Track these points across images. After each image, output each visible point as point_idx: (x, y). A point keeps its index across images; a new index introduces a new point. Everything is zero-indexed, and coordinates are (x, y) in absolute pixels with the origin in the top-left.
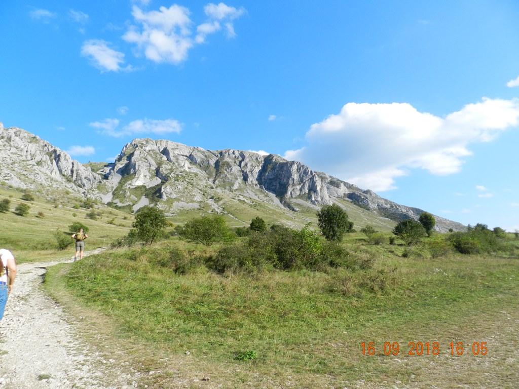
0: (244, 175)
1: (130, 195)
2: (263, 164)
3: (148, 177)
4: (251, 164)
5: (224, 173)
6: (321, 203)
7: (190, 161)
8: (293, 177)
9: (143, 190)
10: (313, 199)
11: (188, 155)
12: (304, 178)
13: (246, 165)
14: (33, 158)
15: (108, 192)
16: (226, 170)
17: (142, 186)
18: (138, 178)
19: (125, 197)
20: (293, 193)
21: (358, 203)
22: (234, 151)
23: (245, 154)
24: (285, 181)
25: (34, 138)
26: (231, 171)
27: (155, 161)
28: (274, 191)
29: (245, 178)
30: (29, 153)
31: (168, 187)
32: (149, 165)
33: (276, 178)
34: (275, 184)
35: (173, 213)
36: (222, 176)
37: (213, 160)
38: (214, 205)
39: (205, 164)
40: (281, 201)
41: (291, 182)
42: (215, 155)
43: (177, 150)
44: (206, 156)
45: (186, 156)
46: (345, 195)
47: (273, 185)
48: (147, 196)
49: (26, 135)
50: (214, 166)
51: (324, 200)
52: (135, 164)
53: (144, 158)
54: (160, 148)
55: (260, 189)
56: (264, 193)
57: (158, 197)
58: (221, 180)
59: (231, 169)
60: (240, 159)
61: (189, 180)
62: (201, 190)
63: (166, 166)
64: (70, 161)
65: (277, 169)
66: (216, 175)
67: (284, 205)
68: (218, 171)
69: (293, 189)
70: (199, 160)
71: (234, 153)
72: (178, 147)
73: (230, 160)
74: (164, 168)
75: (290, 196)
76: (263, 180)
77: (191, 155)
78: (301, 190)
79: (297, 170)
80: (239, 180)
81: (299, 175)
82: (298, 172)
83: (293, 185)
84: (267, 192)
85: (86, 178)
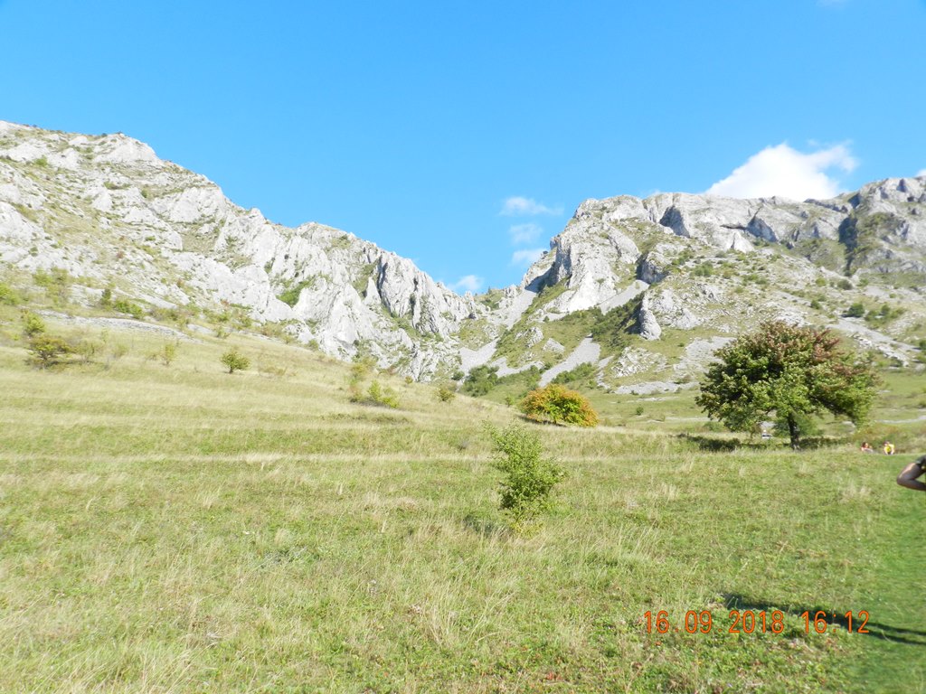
1: (544, 340)
3: (609, 283)
5: (880, 248)
7: (753, 238)
9: (591, 320)
11: (745, 223)
14: (300, 272)
15: (486, 341)
16: (885, 239)
17: (590, 310)
18: (576, 289)
19: (527, 346)
22: (902, 183)
25: (344, 238)
26: (904, 240)
27: (636, 240)
30: (291, 261)
31: (666, 293)
32: (615, 251)
35: (685, 381)
36: (871, 258)
37: (831, 220)
38: (867, 335)
39: (806, 236)
42: (836, 209)
43: (710, 214)
44: (803, 216)
45: (740, 227)
48: (597, 335)
49: (326, 234)
50: (836, 238)
52: (569, 251)
53: (602, 236)
54: (655, 211)
57: (630, 330)
58: (869, 271)
59: (905, 233)
61: (749, 271)
63: (668, 246)
64: (409, 276)
66: (850, 260)
68: (855, 245)
70: (781, 232)
71: (902, 187)
72: (713, 206)
73: (892, 209)
74: (660, 250)
77: (753, 222)
85: (445, 315)
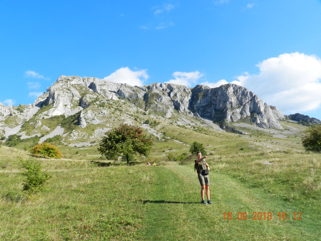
0: (176, 104)
1: (42, 126)
2: (192, 94)
3: (69, 106)
4: (180, 94)
5: (154, 103)
6: (268, 125)
7: (118, 96)
8: (230, 100)
9: (61, 119)
10: (259, 122)
11: (116, 91)
12: (243, 100)
13: (176, 95)
15: (17, 125)
16: (156, 101)
17: (61, 116)
18: (56, 107)
19: (34, 128)
20: (233, 117)
21: (308, 123)
22: (161, 84)
23: (172, 86)
24: (221, 105)
26: (161, 101)
27: (80, 92)
28: (210, 118)
29: (177, 107)
31: (89, 112)
32: (71, 95)
33: (210, 104)
34: (209, 111)
35: (94, 142)
36: (152, 106)
37: (142, 93)
38: (150, 130)
39: (134, 97)
40: (221, 127)
41: (228, 106)
42: (143, 90)
43: (105, 86)
44: (134, 91)
45: (114, 92)
46: (286, 117)
47: (207, 112)
48: (63, 125)
50: (143, 99)
51: (271, 122)
52: (54, 93)
53: (67, 89)
54: (87, 83)
55: (195, 117)
56: (199, 121)
57: (75, 124)
58: (151, 110)
59: (161, 99)
60: (168, 91)
61: (117, 107)
62: (132, 116)
63: (90, 95)
65: (210, 96)
66: (146, 106)
67: (226, 130)
68: (148, 102)
69: (233, 113)
70: (127, 95)
71: (161, 86)
72: (106, 84)
73: (158, 92)
74: (88, 97)
75: (230, 120)
76: (195, 109)
77: (119, 91)
78: (241, 113)
79: (234, 92)
80: (171, 109)
81: (237, 98)
82: (236, 95)
83: (232, 108)
84: (202, 119)
